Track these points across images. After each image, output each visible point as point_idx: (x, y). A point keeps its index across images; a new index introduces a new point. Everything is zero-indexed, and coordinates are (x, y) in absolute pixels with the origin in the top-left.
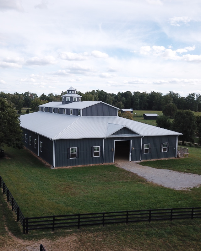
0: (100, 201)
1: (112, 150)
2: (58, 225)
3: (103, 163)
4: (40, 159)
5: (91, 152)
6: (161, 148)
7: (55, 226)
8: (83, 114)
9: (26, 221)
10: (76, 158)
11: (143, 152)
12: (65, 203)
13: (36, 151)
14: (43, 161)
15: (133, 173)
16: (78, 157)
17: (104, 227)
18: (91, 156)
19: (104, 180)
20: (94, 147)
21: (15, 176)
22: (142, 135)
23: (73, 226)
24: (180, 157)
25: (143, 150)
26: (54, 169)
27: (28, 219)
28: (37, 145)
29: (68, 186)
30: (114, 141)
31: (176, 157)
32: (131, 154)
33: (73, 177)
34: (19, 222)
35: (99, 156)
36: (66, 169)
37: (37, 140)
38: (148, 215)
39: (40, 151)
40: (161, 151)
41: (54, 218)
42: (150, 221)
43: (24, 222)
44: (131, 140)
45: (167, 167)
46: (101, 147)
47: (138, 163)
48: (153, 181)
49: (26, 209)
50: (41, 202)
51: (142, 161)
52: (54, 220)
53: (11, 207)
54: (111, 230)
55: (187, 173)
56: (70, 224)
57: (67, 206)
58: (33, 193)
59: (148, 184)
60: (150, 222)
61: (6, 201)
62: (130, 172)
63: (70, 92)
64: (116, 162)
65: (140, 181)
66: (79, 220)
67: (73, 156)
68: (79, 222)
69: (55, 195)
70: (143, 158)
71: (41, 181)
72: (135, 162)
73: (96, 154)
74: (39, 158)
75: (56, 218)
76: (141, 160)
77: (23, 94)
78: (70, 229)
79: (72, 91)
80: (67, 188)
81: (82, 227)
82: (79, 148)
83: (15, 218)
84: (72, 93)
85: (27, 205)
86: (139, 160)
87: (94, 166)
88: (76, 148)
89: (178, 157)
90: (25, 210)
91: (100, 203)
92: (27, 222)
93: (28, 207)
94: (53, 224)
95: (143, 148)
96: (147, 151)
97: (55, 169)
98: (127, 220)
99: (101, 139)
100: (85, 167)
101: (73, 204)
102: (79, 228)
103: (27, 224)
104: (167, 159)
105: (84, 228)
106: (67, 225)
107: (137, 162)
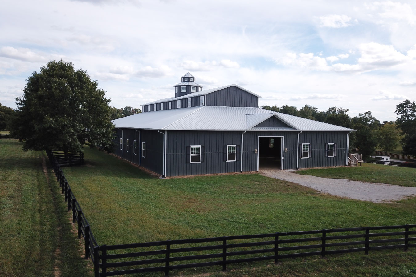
0: (254, 218)
1: (255, 151)
2: (178, 263)
3: (241, 172)
4: (142, 168)
5: (224, 153)
6: (325, 150)
7: (171, 264)
8: (208, 103)
9: (100, 253)
10: (200, 162)
11: (300, 157)
12: (187, 224)
13: (136, 159)
14: (147, 171)
15: (292, 183)
16: (204, 162)
17: (278, 266)
18: (224, 161)
19: (249, 192)
20: (228, 145)
21: (98, 186)
22: (299, 129)
23: (211, 264)
24: (352, 165)
25: (300, 152)
26: (164, 179)
27: (105, 248)
28: (138, 149)
29: (191, 200)
30: (259, 137)
31: (346, 165)
32: (283, 158)
33: (198, 188)
34: (90, 260)
35: (236, 161)
36: (185, 178)
37: (138, 142)
38: (363, 239)
39: (141, 156)
40: (326, 156)
41: (168, 247)
42: (367, 251)
43: (97, 258)
44: (283, 137)
45: (339, 176)
46: (239, 147)
47: (294, 172)
48: (329, 192)
49: (108, 233)
50: (141, 223)
51: (299, 169)
52: (168, 251)
53: (77, 232)
54: (297, 272)
55: (375, 183)
56: (203, 261)
57: (193, 227)
58: (127, 208)
59: (324, 196)
60: (367, 253)
61: (71, 222)
62: (287, 182)
63: (186, 79)
64: (261, 171)
65: (307, 193)
66: (225, 251)
67: (195, 158)
68: (224, 255)
69: (168, 211)
70: (300, 166)
71: (143, 193)
72: (289, 170)
73: (232, 157)
74: (140, 168)
75: (172, 247)
76: (297, 168)
77: (123, 109)
78: (204, 272)
79: (188, 78)
80: (189, 202)
81: (230, 266)
82: (204, 146)
83: (82, 252)
84: (188, 81)
85: (112, 227)
86: (295, 169)
87: (229, 175)
88: (200, 146)
89: (349, 165)
90: (106, 236)
91: (255, 223)
92: (105, 257)
93: (113, 232)
94: (168, 260)
95: (301, 150)
96: (306, 154)
97: (166, 178)
98: (324, 249)
99: (239, 133)
100: (214, 177)
101: (205, 225)
102: (224, 270)
103: (104, 262)
104: (334, 167)
105: (236, 269)
106: (197, 261)
107: (293, 170)
